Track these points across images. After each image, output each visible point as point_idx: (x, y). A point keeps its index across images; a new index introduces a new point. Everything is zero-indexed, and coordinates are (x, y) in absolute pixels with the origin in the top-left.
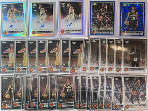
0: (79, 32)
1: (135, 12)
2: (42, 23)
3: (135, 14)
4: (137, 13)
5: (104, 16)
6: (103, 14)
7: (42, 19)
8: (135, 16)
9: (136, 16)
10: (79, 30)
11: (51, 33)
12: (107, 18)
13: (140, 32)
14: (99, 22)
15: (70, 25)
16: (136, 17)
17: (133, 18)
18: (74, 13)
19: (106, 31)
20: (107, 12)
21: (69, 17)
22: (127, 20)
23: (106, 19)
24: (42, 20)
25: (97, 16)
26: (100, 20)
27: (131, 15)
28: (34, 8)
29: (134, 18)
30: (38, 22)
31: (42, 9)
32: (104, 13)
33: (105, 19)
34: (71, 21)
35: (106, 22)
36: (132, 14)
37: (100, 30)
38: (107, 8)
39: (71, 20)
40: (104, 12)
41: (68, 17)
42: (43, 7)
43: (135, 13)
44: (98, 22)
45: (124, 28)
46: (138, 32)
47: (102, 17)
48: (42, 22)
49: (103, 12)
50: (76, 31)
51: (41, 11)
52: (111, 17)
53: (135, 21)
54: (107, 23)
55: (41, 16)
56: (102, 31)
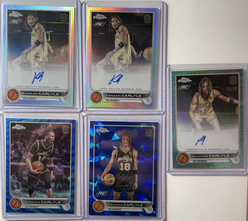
0: (144, 100)
1: (131, 150)
2: (36, 68)
3: (131, 156)
4: (135, 153)
5: (45, 159)
6: (42, 156)
7: (37, 56)
8: (131, 160)
9: (133, 161)
10: (143, 96)
11: (62, 98)
12: (52, 165)
13: (144, 205)
14: (32, 178)
15: (119, 80)
16: (132, 164)
17: (124, 167)
18: (130, 46)
19: (52, 201)
20: (54, 151)
21: (117, 55)
22: (109, 173)
23: (51, 169)
24: (38, 59)
25: (25, 161)
26: (35, 171)
27: (120, 159)
28: (15, 25)
29: (127, 167)
30: (26, 65)
31: (36, 26)
32: (45, 153)
33: (48, 170)
34: (120, 67)
35: (52, 177)
36: (122, 156)
37: (35, 198)
38: (53, 138)
39: (123, 65)
40: (45, 151)
41: (114, 57)
42: (40, 21)
43: (130, 153)
44: (29, 177)
45: (102, 193)
46: (140, 204)
47: (39, 164)
48: (37, 65)
49: (42, 149)
50: (133, 96)
51: (33, 32)
52: (66, 164)
53: (130, 175)
54: (54, 181)
55: (34, 47)
56: (39, 202)
